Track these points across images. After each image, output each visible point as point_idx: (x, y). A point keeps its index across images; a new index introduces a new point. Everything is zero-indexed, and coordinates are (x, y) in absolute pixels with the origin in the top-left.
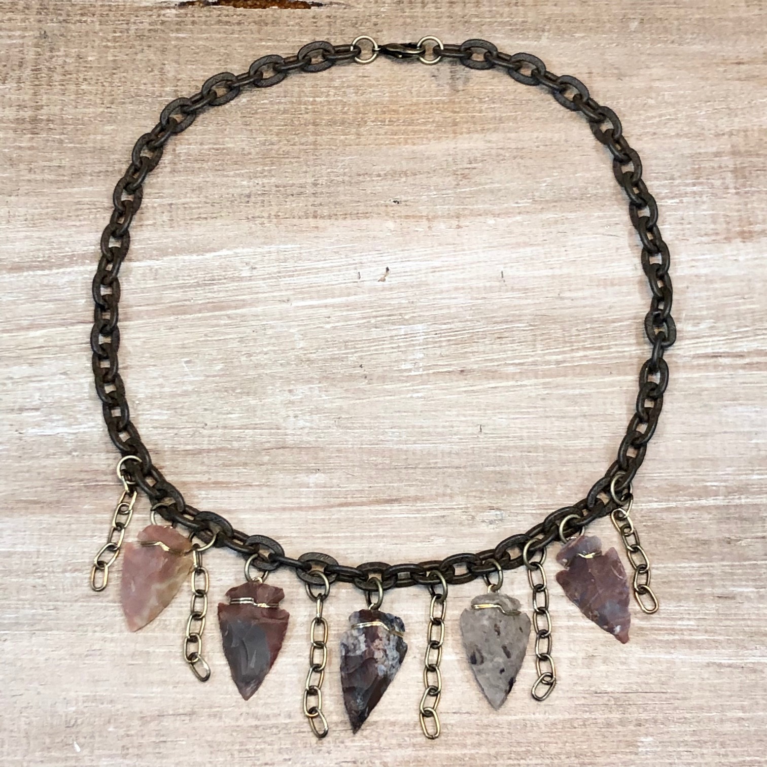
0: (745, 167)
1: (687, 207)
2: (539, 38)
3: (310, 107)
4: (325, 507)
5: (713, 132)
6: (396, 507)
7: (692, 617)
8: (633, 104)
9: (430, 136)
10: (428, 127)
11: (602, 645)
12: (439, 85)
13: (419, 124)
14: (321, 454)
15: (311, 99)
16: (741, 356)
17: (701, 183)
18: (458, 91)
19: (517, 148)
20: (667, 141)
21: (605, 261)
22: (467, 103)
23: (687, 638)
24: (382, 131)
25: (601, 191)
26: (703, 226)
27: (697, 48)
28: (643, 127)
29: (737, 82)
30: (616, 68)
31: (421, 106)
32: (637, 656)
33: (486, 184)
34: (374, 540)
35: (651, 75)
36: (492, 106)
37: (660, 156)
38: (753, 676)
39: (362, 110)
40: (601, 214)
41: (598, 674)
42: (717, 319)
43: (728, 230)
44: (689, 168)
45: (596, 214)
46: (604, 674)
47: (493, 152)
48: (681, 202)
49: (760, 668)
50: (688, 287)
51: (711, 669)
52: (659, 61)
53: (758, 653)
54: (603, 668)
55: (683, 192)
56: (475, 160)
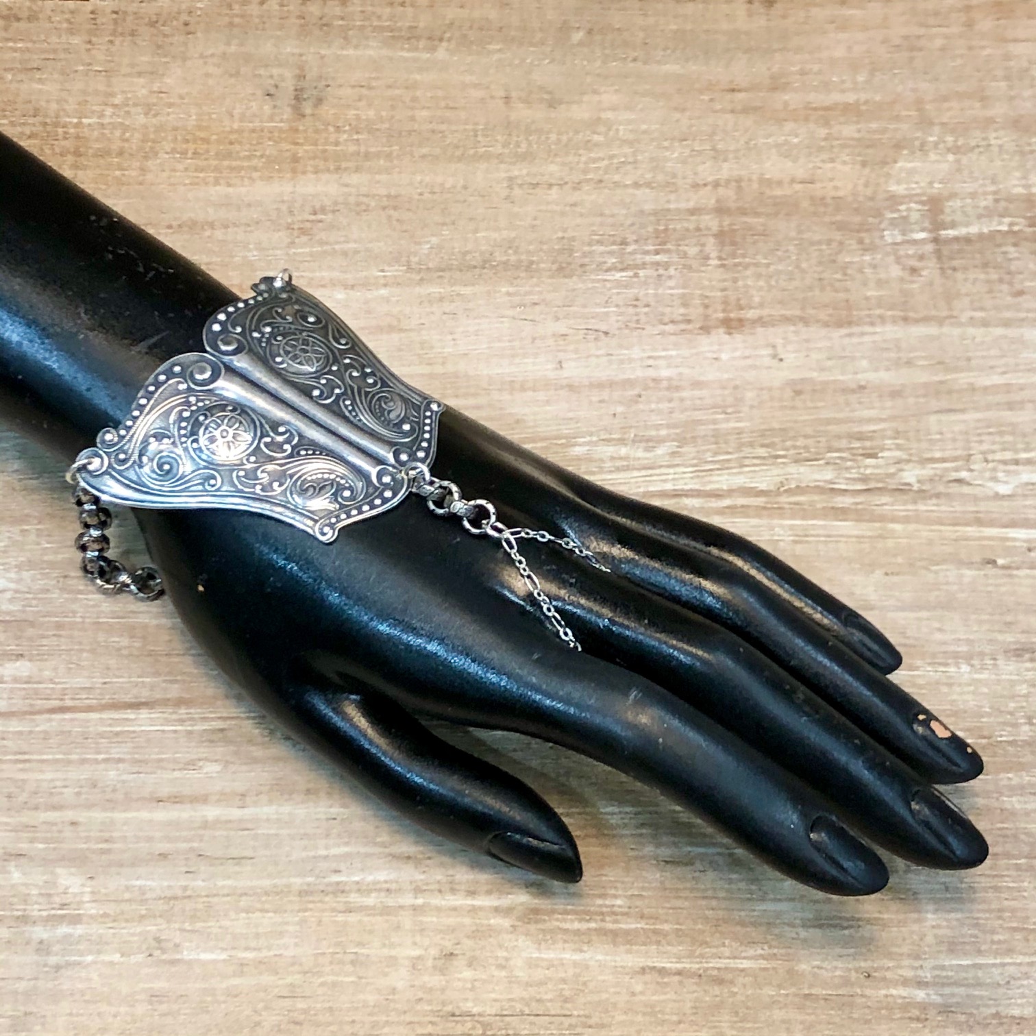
0: (735, 231)
1: (645, 283)
2: (433, 49)
3: (72, 131)
4: (26, 713)
5: (689, 181)
6: (144, 714)
7: (620, 892)
8: (570, 140)
9: (256, 175)
10: (255, 162)
11: (468, 937)
12: (275, 107)
13: (240, 159)
14: (30, 632)
15: (75, 120)
16: (716, 495)
17: (668, 251)
18: (304, 116)
19: (388, 196)
20: (619, 191)
21: (513, 356)
22: (317, 131)
23: (610, 926)
24: (180, 167)
25: (513, 258)
26: (668, 310)
27: (671, 68)
28: (585, 172)
29: (729, 116)
30: (550, 93)
31: (246, 134)
32: (524, 954)
33: (337, 243)
34: (102, 766)
35: (600, 102)
36: (355, 137)
37: (607, 212)
38: (716, 990)
39: (152, 136)
40: (511, 289)
41: (460, 984)
42: (682, 441)
43: (706, 317)
44: (650, 229)
45: (504, 290)
46: (469, 985)
47: (352, 200)
48: (636, 275)
49: (729, 976)
50: (640, 396)
51: (648, 977)
52: (612, 85)
53: (726, 952)
54: (468, 974)
55: (639, 262)
56: (323, 210)
